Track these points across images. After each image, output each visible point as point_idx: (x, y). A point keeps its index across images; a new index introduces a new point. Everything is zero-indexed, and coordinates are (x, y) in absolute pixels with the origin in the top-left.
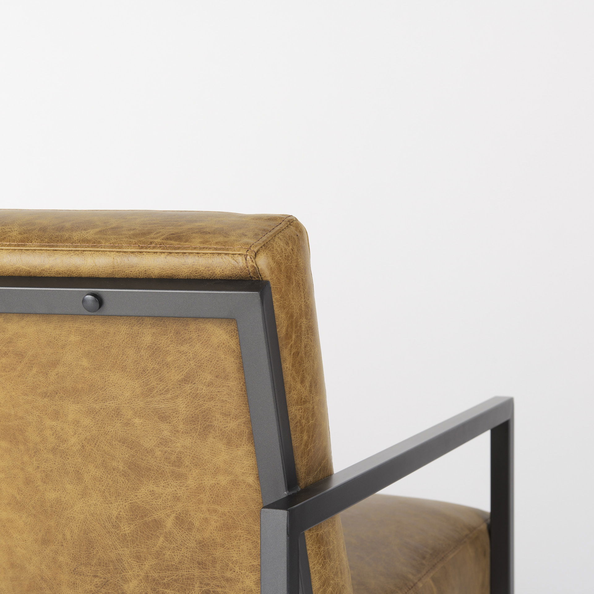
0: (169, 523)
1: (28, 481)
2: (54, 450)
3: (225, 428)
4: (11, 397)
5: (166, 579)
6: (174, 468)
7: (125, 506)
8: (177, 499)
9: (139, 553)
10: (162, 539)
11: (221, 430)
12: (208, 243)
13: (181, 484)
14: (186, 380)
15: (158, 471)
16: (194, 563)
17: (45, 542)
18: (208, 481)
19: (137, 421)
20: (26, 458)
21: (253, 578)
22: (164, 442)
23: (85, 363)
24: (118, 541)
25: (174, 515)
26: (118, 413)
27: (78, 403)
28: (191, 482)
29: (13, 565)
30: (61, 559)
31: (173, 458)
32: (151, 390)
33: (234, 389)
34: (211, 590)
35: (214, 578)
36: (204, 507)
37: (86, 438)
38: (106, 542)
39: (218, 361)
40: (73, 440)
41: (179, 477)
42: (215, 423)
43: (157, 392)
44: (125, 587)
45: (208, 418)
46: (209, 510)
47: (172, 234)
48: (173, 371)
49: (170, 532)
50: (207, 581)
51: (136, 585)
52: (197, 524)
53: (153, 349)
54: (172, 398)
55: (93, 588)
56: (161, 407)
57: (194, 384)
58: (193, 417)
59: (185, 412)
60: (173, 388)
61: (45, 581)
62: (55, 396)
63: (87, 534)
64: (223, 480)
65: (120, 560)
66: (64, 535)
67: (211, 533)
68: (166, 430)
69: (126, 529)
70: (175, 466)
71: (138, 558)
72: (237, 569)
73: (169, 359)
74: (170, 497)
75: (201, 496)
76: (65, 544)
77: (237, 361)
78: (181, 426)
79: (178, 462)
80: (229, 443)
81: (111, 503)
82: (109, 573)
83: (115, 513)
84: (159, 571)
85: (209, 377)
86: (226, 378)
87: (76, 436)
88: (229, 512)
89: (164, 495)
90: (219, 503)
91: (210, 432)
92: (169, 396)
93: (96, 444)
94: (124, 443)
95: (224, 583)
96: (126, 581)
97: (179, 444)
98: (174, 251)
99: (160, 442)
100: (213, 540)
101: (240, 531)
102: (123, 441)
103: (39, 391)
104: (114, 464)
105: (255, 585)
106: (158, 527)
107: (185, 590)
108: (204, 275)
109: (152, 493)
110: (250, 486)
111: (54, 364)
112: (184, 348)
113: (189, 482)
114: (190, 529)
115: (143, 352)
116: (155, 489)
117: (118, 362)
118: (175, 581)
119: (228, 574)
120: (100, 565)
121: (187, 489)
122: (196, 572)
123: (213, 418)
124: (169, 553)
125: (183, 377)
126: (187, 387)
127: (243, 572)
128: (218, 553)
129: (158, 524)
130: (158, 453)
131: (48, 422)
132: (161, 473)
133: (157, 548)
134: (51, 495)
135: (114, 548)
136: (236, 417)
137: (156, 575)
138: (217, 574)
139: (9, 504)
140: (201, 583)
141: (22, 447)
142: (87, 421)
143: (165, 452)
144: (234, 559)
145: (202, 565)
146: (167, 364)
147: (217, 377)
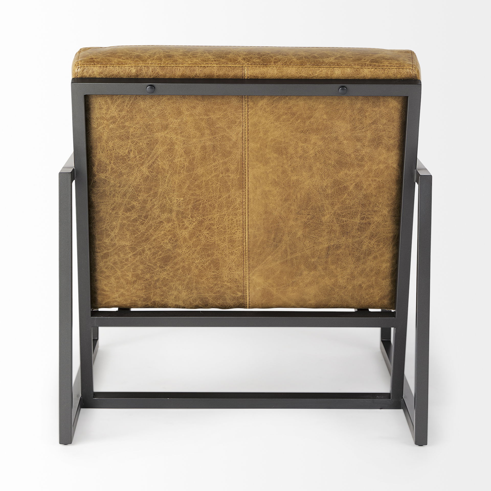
0: (351, 188)
1: (284, 172)
2: (300, 157)
3: (388, 143)
4: (284, 133)
5: (344, 213)
6: (359, 162)
7: (331, 181)
8: (357, 176)
9: (333, 202)
10: (346, 195)
11: (386, 144)
12: (392, 64)
13: (361, 169)
14: (374, 123)
15: (351, 164)
16: (360, 205)
17: (286, 200)
18: (375, 167)
19: (345, 142)
20: (285, 161)
21: (387, 209)
22: (357, 151)
23: (325, 117)
24: (324, 197)
25: (355, 183)
26: (336, 138)
27: (318, 135)
28: (366, 168)
29: (266, 212)
30: (292, 207)
31: (360, 158)
32: (355, 128)
33: (396, 126)
34: (366, 217)
35: (368, 211)
36: (370, 179)
37: (318, 151)
38: (317, 198)
39: (391, 114)
40: (311, 152)
41: (360, 166)
42: (384, 141)
43: (358, 129)
44: (323, 218)
45: (381, 139)
46: (372, 180)
47: (372, 60)
48: (368, 119)
49: (351, 192)
50: (364, 213)
51: (328, 217)
52: (365, 187)
53: (360, 110)
54: (365, 131)
55: (306, 220)
56: (358, 135)
57: (377, 124)
58: (373, 139)
59: (370, 137)
60: (366, 127)
61: (282, 219)
62: (307, 132)
63: (309, 195)
64: (382, 166)
65: (322, 206)
66: (297, 196)
67: (371, 191)
68: (359, 145)
69: (329, 191)
70: (360, 161)
71: (332, 204)
72: (380, 206)
73: (367, 114)
74: (354, 175)
75: (370, 174)
76: (296, 201)
77: (400, 114)
78: (366, 143)
79: (362, 159)
80: (388, 150)
81: (324, 180)
82: (316, 212)
83: (325, 184)
84: (341, 210)
85: (385, 121)
86: (393, 122)
87: (313, 150)
88: (381, 181)
89: (352, 175)
90: (378, 177)
91: (380, 145)
92: (364, 130)
93: (322, 153)
94: (336, 152)
95: (372, 213)
96: (323, 215)
97: (364, 151)
98: (378, 68)
99: (355, 151)
100: (371, 193)
101: (385, 189)
102: (336, 151)
103: (299, 130)
104: (330, 162)
105: (388, 213)
106: (345, 190)
107: (353, 218)
108: (392, 78)
109: (346, 174)
110: (394, 168)
111: (310, 118)
112: (376, 109)
113: (365, 168)
114: (361, 190)
115: (355, 111)
116: (348, 172)
117: (341, 116)
118: (349, 214)
119: (376, 209)
120: (312, 209)
121: (364, 171)
122: (360, 209)
123: (383, 139)
124: (348, 201)
125: (372, 121)
126: (373, 126)
127: (383, 207)
128: (372, 200)
129: (346, 188)
130: (353, 156)
131: (300, 144)
132: (352, 165)
133: (343, 199)
134: (294, 178)
135: (321, 201)
136: (394, 138)
137: (339, 212)
138: (370, 209)
139: (271, 183)
140: (361, 214)
141: (284, 156)
142: (320, 143)
143: (356, 155)
144: (380, 201)
145: (364, 205)
146: (366, 117)
147: (389, 121)
